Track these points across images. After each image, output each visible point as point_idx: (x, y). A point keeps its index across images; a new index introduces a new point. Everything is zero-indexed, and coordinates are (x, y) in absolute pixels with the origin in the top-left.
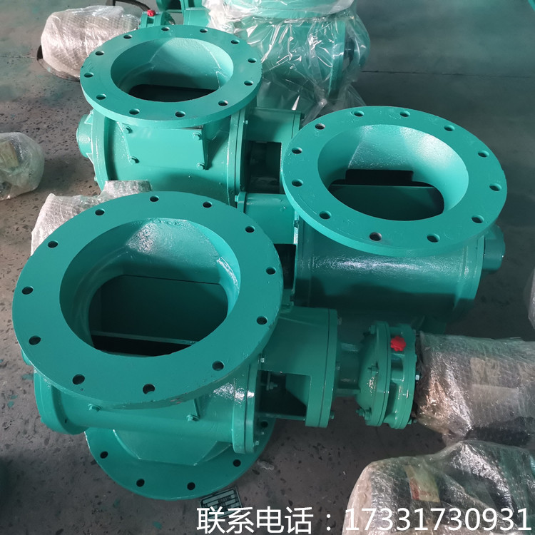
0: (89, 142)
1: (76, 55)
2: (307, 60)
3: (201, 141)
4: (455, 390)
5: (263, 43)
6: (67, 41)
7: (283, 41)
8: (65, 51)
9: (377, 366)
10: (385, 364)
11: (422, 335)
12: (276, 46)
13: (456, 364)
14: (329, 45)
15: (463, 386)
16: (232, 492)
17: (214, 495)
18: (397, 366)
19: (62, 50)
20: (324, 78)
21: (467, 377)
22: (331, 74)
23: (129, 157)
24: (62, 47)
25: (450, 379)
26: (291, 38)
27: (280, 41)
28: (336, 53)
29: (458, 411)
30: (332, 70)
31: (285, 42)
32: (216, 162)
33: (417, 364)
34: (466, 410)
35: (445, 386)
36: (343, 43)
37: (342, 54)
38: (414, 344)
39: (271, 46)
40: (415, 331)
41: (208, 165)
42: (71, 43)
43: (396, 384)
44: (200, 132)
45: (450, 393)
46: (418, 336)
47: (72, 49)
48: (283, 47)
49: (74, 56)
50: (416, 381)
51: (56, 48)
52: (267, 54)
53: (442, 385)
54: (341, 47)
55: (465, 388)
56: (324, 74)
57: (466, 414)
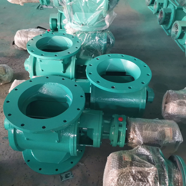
0: (28, 66)
1: (25, 42)
2: (96, 44)
3: (62, 64)
4: (138, 132)
5: (82, 39)
6: (22, 38)
7: (88, 38)
8: (22, 41)
9: (114, 126)
10: (117, 126)
11: (128, 117)
12: (86, 40)
13: (138, 125)
14: (102, 40)
15: (140, 131)
16: (70, 172)
17: (64, 173)
18: (120, 126)
19: (21, 41)
20: (101, 49)
21: (142, 129)
22: (103, 48)
23: (40, 69)
24: (21, 40)
25: (136, 129)
26: (91, 37)
27: (87, 38)
28: (104, 42)
29: (139, 138)
30: (103, 47)
31: (89, 38)
32: (67, 71)
33: (127, 125)
34: (141, 138)
35: (135, 131)
36: (106, 39)
37: (106, 42)
38: (125, 120)
39: (85, 40)
40: (126, 116)
41: (64, 72)
42: (24, 39)
43: (120, 131)
44: (62, 61)
45: (137, 133)
46: (127, 118)
47: (24, 40)
48: (88, 40)
49: (24, 43)
50: (126, 130)
51: (19, 40)
52: (83, 42)
53: (134, 131)
54: (106, 40)
55: (141, 132)
56: (101, 48)
57: (141, 139)
